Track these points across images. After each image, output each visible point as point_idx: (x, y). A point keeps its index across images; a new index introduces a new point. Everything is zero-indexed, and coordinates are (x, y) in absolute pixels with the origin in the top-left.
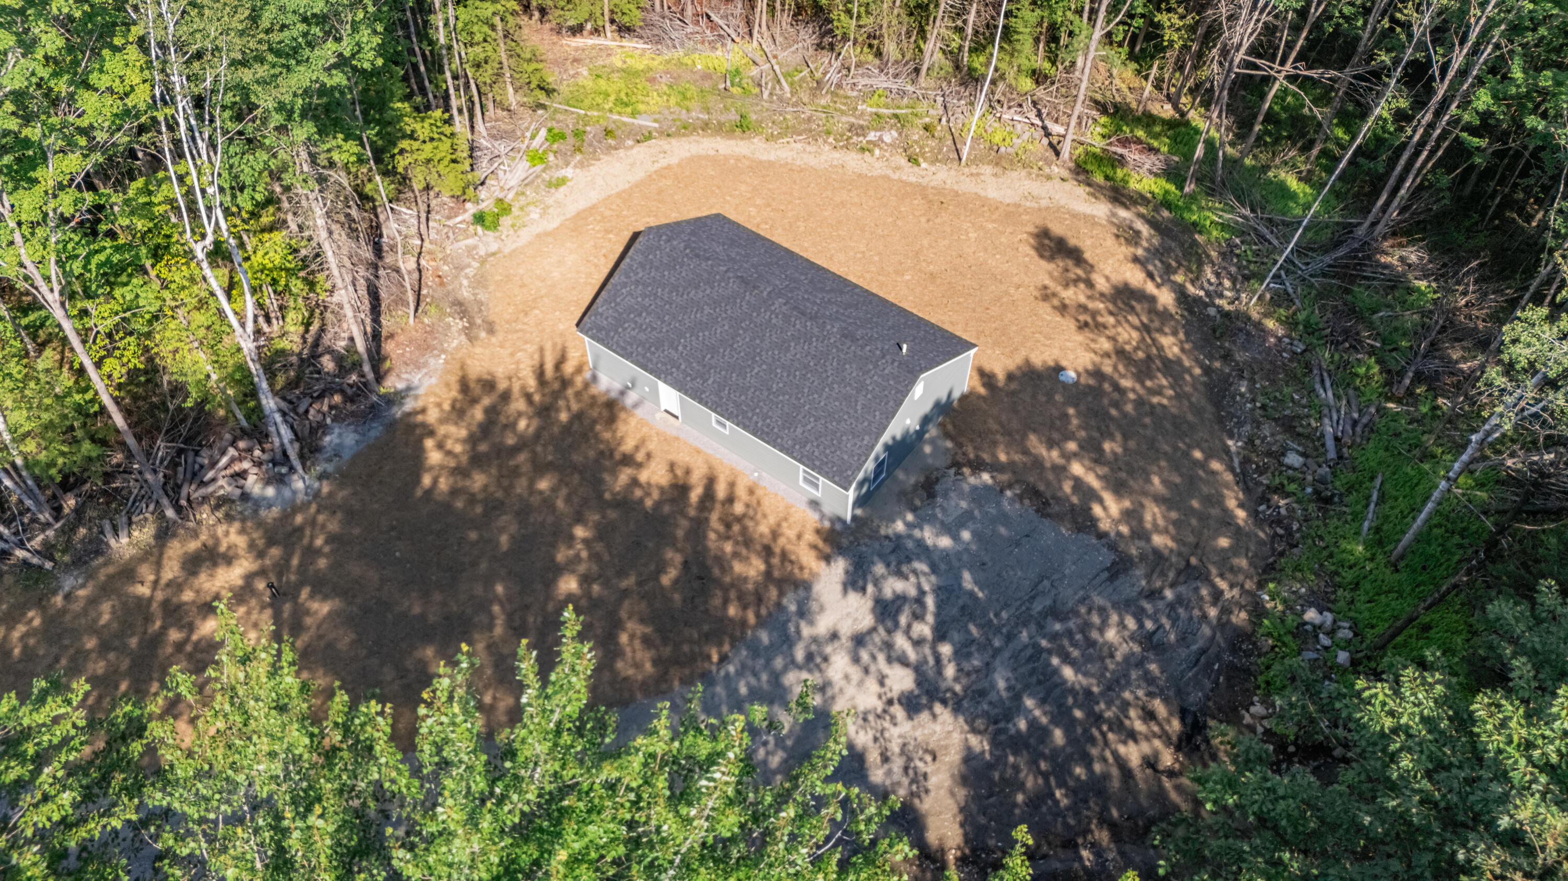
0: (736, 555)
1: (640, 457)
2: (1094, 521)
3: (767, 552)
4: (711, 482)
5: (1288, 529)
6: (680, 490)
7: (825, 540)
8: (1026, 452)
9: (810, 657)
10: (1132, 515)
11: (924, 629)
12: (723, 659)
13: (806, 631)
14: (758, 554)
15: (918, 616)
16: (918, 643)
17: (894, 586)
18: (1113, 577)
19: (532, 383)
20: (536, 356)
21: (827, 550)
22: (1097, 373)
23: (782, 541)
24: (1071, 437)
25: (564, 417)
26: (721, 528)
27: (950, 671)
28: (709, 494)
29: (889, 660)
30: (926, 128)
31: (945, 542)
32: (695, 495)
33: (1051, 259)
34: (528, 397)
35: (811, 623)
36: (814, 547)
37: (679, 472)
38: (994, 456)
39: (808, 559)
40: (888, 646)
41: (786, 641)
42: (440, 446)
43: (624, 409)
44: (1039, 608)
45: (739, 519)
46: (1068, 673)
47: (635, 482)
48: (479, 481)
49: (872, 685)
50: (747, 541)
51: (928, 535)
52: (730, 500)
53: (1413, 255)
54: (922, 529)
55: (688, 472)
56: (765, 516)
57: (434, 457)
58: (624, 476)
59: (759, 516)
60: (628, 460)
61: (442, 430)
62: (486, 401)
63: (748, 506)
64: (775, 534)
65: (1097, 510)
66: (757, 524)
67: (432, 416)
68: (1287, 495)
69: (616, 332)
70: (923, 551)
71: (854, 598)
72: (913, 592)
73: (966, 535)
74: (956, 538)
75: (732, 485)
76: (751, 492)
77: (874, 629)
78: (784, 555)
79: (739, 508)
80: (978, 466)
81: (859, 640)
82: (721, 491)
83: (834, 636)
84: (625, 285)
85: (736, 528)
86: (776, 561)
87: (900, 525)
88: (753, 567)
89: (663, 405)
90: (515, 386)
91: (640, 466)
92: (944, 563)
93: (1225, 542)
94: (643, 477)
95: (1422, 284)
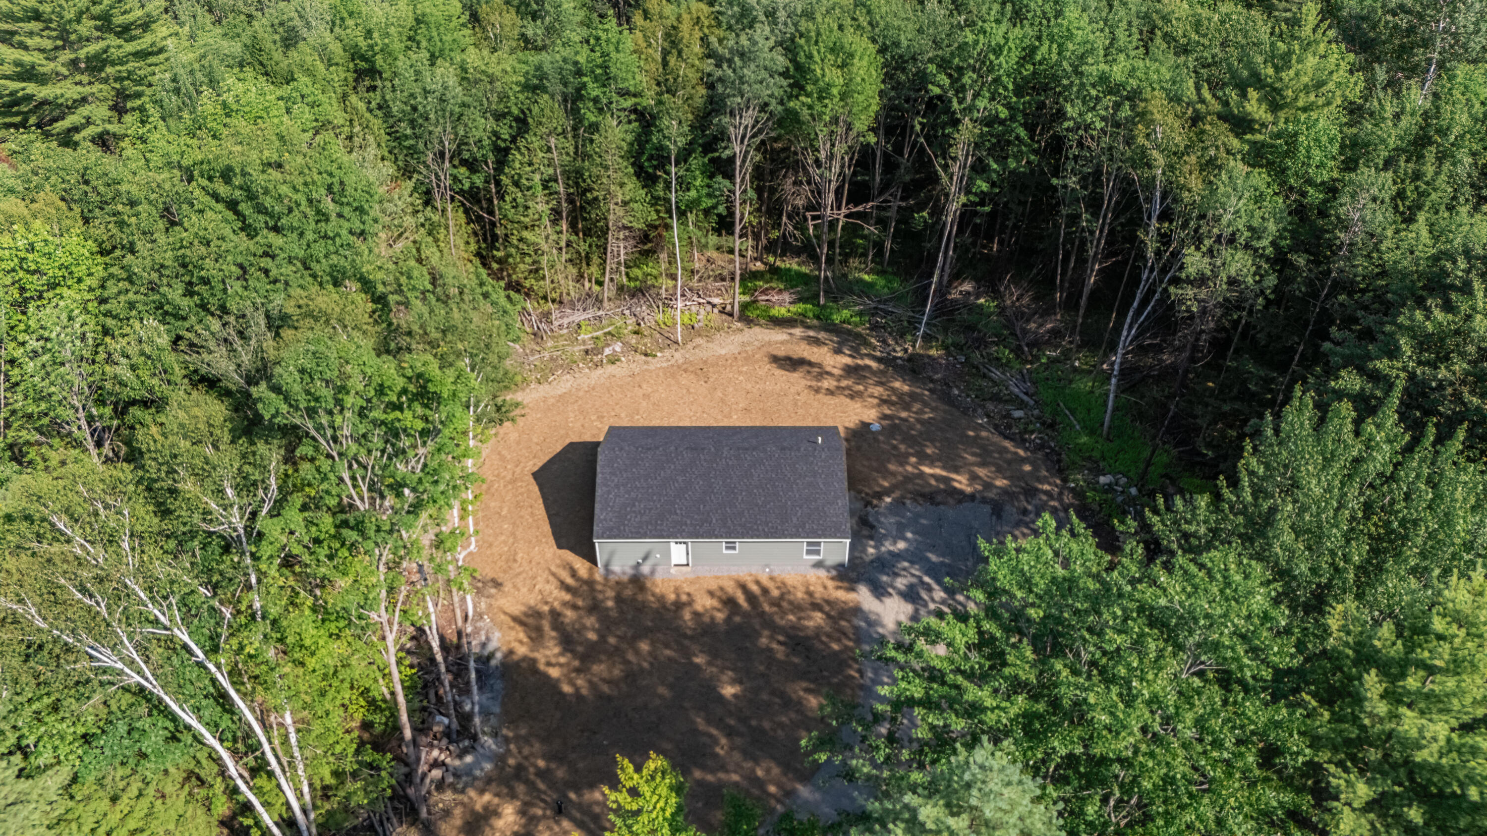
0: (800, 619)
1: (684, 598)
2: (961, 492)
3: (816, 607)
4: (743, 587)
5: (1050, 447)
7: (841, 581)
8: (893, 474)
10: (974, 478)
11: (939, 594)
12: (860, 671)
13: (883, 631)
14: (812, 610)
15: (929, 590)
16: (942, 603)
17: (901, 583)
18: (999, 515)
19: (567, 597)
20: (551, 578)
21: (847, 585)
22: (885, 417)
23: (817, 595)
24: (907, 455)
25: (610, 604)
26: (775, 609)
28: (750, 597)
31: (901, 545)
32: (741, 599)
33: (795, 370)
34: (573, 606)
35: (882, 626)
36: (839, 588)
37: (719, 593)
38: (881, 486)
39: (841, 595)
42: (549, 664)
43: (645, 577)
45: (782, 597)
47: (696, 614)
50: (797, 607)
51: (888, 546)
52: (765, 591)
53: (967, 287)
54: (884, 546)
55: (721, 589)
56: (794, 588)
57: (554, 673)
58: (686, 614)
59: (791, 590)
60: (679, 606)
61: (538, 655)
62: (546, 623)
63: (778, 588)
64: (810, 594)
65: (956, 485)
66: (794, 594)
67: (522, 650)
68: (1032, 433)
69: (624, 525)
70: (896, 556)
71: (888, 601)
72: (914, 580)
73: (909, 535)
74: (905, 539)
75: (758, 583)
76: (772, 579)
77: (917, 611)
78: (828, 602)
79: (775, 593)
80: (879, 496)
82: (754, 588)
84: (609, 493)
85: (785, 604)
86: (827, 608)
87: (871, 550)
88: (817, 619)
89: (674, 562)
90: (556, 604)
91: (690, 603)
92: (914, 556)
93: (1027, 468)
94: (698, 607)
95: (982, 301)
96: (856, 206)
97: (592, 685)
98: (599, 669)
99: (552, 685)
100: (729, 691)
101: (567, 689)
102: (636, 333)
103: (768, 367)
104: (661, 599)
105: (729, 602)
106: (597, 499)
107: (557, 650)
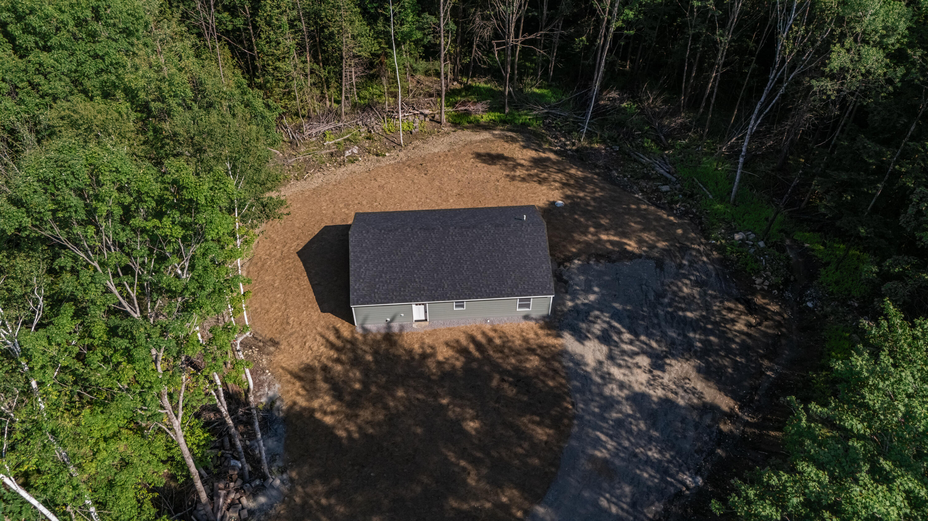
0: (520, 361)
1: (429, 351)
2: (632, 253)
3: (531, 351)
4: (473, 339)
5: (692, 213)
7: (549, 329)
8: (579, 242)
9: (602, 377)
10: (640, 242)
11: (627, 336)
12: (573, 404)
13: (589, 369)
14: (529, 354)
15: (619, 333)
16: (631, 343)
17: (597, 328)
18: (662, 269)
21: (554, 332)
22: (567, 197)
23: (532, 341)
24: (587, 227)
25: (369, 358)
26: (500, 355)
27: (654, 345)
28: (478, 346)
29: (631, 357)
31: (592, 297)
32: (472, 348)
33: (494, 164)
35: (586, 364)
36: (548, 335)
37: (455, 345)
38: (570, 251)
39: (552, 341)
40: (623, 352)
41: (586, 377)
42: (325, 413)
43: (396, 335)
44: (653, 298)
45: (503, 346)
46: (689, 314)
47: (439, 363)
49: (636, 371)
50: (518, 353)
51: (581, 300)
52: (490, 340)
53: (614, 94)
54: (578, 299)
55: (457, 341)
56: (513, 336)
57: (328, 420)
58: (431, 364)
59: (510, 338)
60: (424, 356)
61: (316, 404)
62: (319, 377)
63: (500, 337)
64: (526, 341)
65: (628, 248)
66: (513, 342)
67: (302, 402)
68: (677, 202)
69: (374, 293)
70: (590, 307)
71: (588, 343)
72: (605, 326)
73: (596, 289)
74: (594, 293)
75: (484, 334)
76: (495, 331)
77: (610, 350)
78: (541, 347)
79: (498, 341)
80: (569, 259)
81: (611, 357)
82: (481, 339)
83: (600, 363)
84: (360, 267)
85: (506, 351)
86: (539, 351)
87: (570, 304)
88: (534, 362)
89: (415, 318)
90: (325, 361)
91: (433, 355)
92: (601, 305)
93: (680, 231)
94: (440, 358)
95: (624, 105)
96: (529, 35)
97: (360, 428)
98: (365, 414)
99: (329, 430)
100: (472, 425)
101: (342, 433)
102: (368, 138)
103: (470, 162)
104: (410, 352)
105: (463, 351)
106: (351, 273)
107: (328, 398)
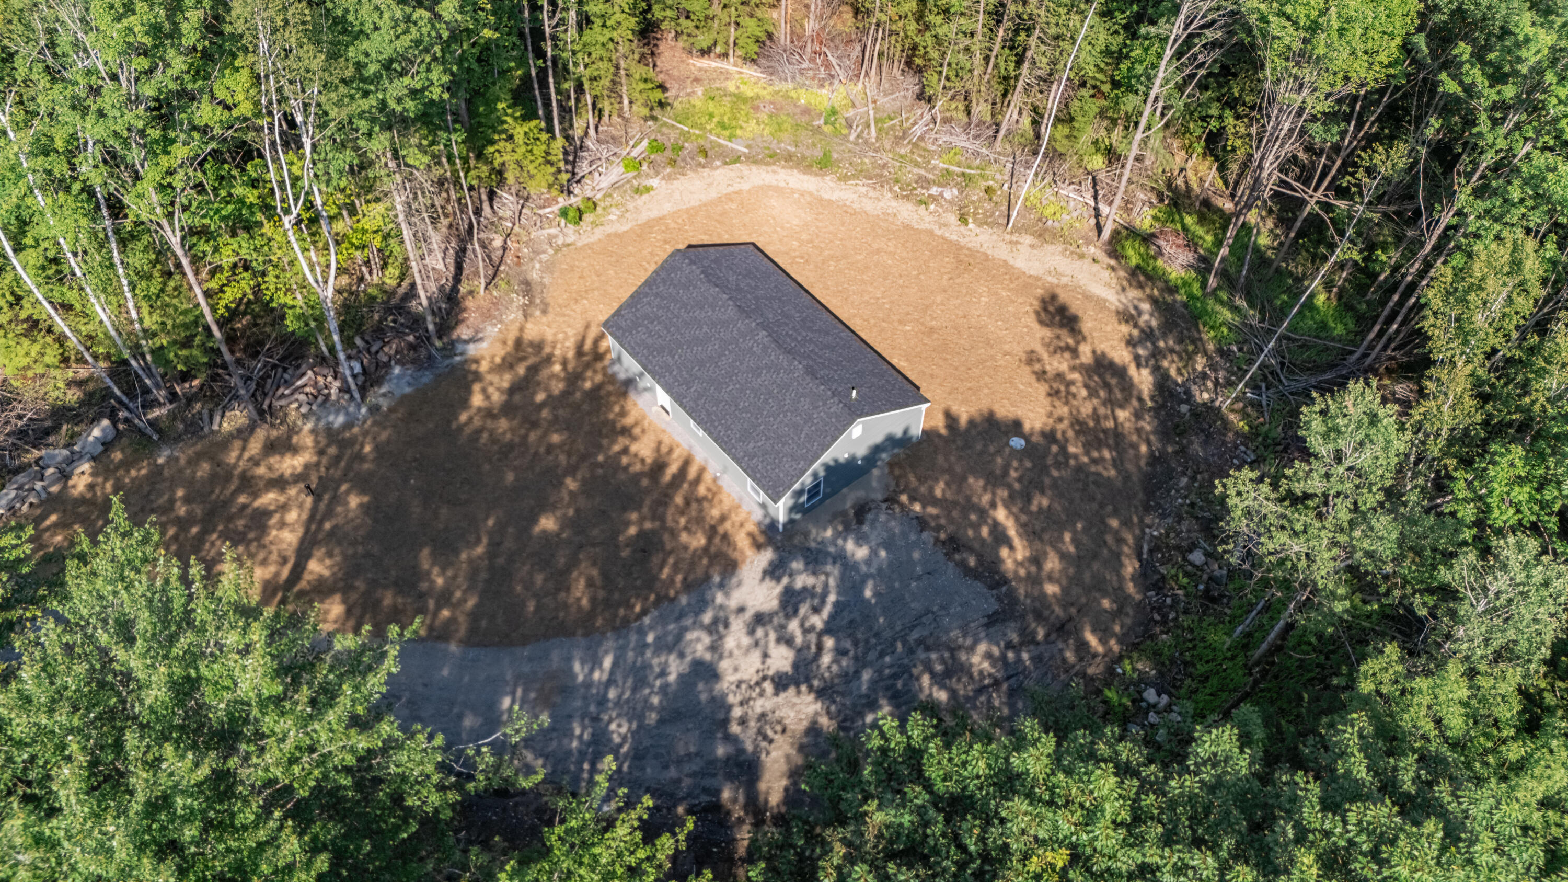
0: (686, 528)
1: (637, 431)
2: (999, 561)
3: (711, 532)
4: (687, 463)
6: (659, 466)
7: (763, 532)
8: (962, 489)
9: (715, 621)
10: (1034, 561)
11: (817, 621)
12: (644, 612)
13: (720, 598)
14: (704, 532)
15: (816, 610)
16: (806, 631)
17: (803, 580)
19: (571, 354)
21: (761, 539)
22: (1049, 435)
23: (727, 525)
24: (1004, 486)
25: (587, 385)
26: (682, 503)
27: (826, 659)
28: (681, 474)
29: (779, 640)
30: (988, 190)
31: (862, 554)
33: (1048, 325)
34: (564, 363)
35: (727, 595)
36: (750, 535)
37: (663, 451)
38: (932, 490)
39: (742, 541)
40: (783, 627)
41: (703, 604)
42: (484, 391)
43: (636, 388)
45: (700, 501)
47: (625, 451)
48: (503, 424)
49: (756, 655)
50: (700, 520)
51: (849, 543)
52: (698, 480)
54: (845, 540)
55: (671, 450)
56: (721, 502)
57: (477, 400)
58: (619, 444)
59: (716, 500)
60: (626, 431)
61: (489, 377)
62: (531, 361)
63: (709, 490)
64: (723, 518)
65: (1005, 553)
66: (712, 506)
67: (484, 366)
69: (631, 333)
70: (841, 558)
71: (767, 585)
72: (818, 588)
73: (883, 552)
76: (714, 481)
77: (776, 613)
78: (725, 537)
79: (702, 490)
81: (760, 619)
82: (692, 473)
83: (741, 610)
85: (694, 506)
86: (716, 541)
87: (829, 533)
88: (697, 541)
90: (557, 352)
91: (634, 439)
92: (854, 572)
93: (1106, 603)
94: (634, 448)
97: (481, 429)
100: (547, 524)
101: (463, 418)
104: (622, 415)
107: (505, 385)
